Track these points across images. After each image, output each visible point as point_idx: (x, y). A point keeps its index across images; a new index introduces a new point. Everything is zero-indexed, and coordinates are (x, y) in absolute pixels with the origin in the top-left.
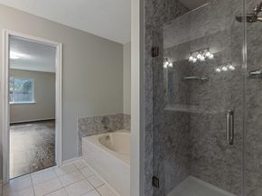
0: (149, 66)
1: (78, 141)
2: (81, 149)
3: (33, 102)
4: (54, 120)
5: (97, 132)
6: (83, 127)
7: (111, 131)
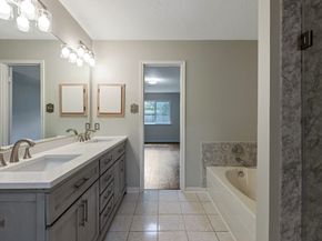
0: (291, 68)
1: (201, 168)
2: (205, 179)
3: (169, 123)
4: (178, 143)
5: (226, 164)
6: (208, 155)
7: (245, 165)
